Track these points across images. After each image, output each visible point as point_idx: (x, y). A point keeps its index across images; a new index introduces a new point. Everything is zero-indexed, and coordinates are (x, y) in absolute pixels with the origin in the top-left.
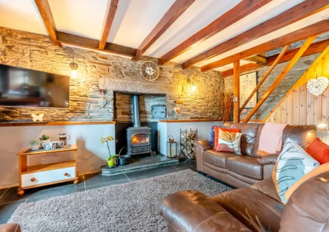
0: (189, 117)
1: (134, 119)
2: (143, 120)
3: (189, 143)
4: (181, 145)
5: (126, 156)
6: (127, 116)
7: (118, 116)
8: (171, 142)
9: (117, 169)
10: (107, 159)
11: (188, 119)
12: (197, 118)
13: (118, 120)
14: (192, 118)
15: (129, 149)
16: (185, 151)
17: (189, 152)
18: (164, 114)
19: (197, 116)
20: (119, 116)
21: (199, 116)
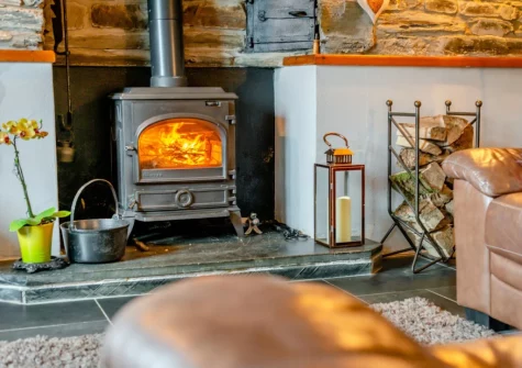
0: (443, 40)
1: (153, 48)
2: (195, 53)
3: (433, 175)
4: (393, 183)
5: (108, 224)
6: (118, 33)
7: (74, 33)
8: (338, 163)
9: (62, 280)
10: (14, 228)
11: (437, 50)
12: (487, 45)
13: (74, 50)
14: (458, 46)
15: (127, 195)
16: (409, 215)
17: (431, 223)
18: (306, 26)
19: (485, 35)
20: (81, 31)
21: (497, 36)
